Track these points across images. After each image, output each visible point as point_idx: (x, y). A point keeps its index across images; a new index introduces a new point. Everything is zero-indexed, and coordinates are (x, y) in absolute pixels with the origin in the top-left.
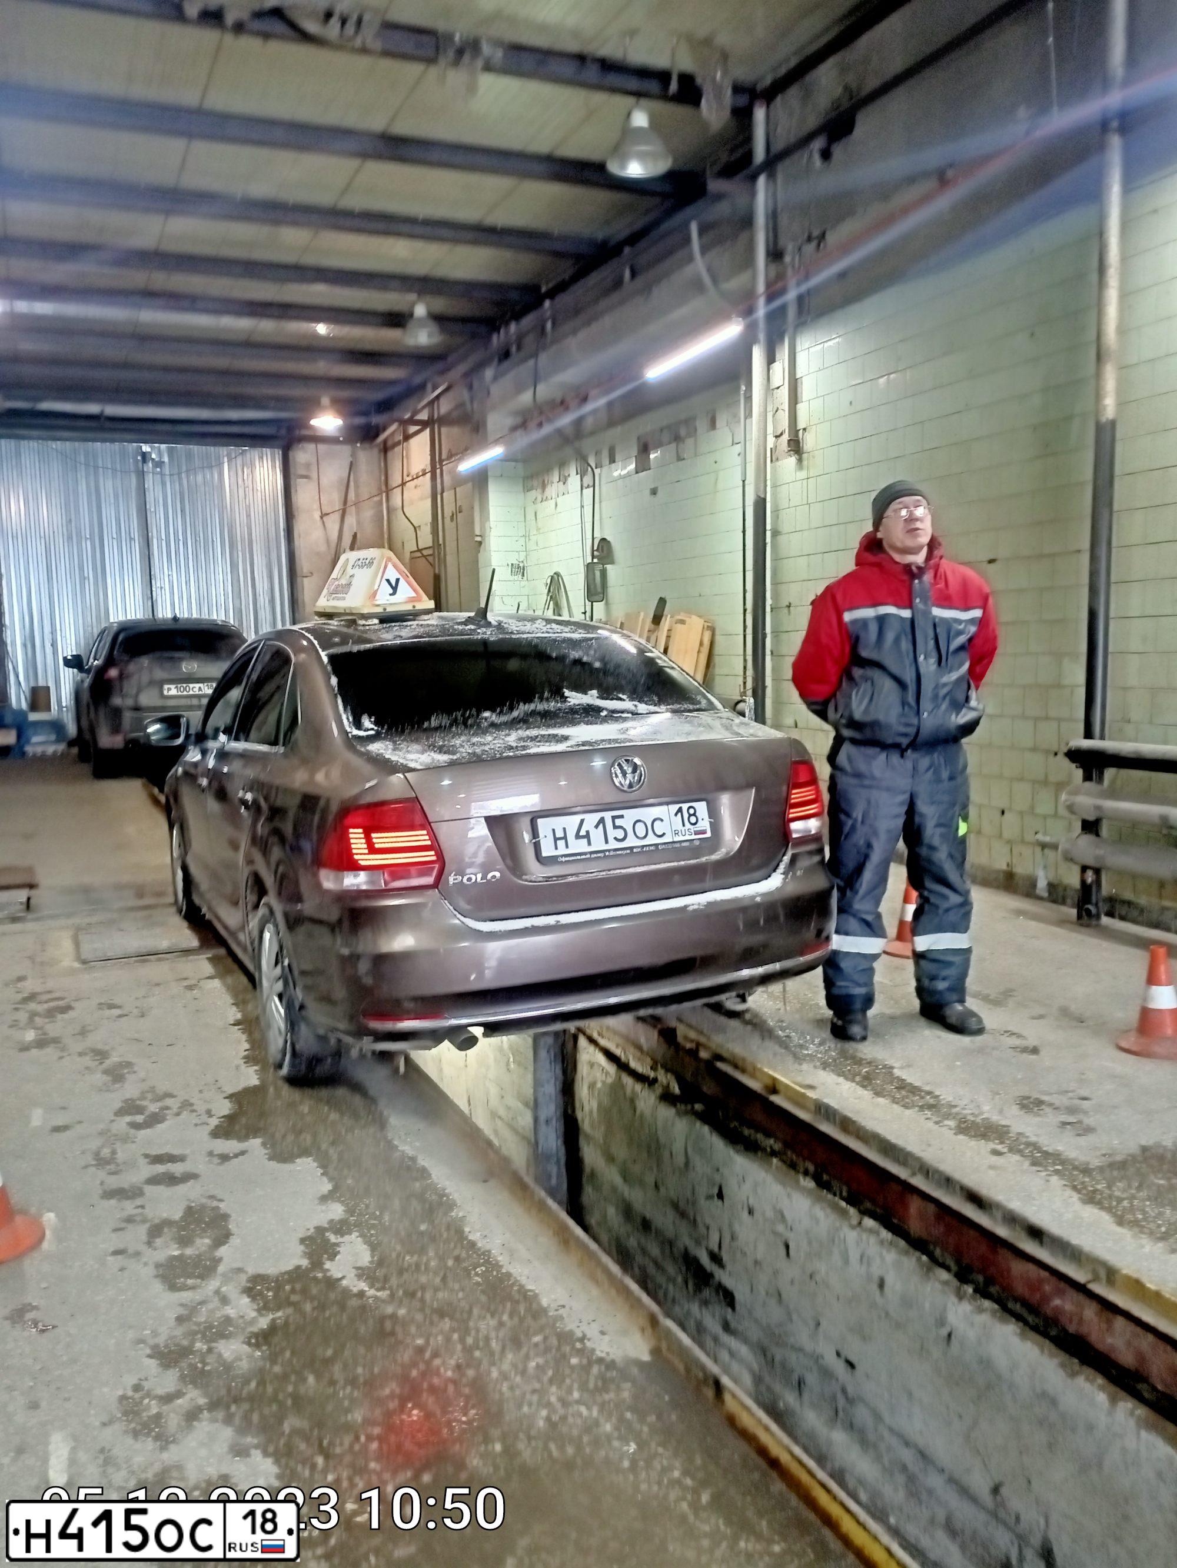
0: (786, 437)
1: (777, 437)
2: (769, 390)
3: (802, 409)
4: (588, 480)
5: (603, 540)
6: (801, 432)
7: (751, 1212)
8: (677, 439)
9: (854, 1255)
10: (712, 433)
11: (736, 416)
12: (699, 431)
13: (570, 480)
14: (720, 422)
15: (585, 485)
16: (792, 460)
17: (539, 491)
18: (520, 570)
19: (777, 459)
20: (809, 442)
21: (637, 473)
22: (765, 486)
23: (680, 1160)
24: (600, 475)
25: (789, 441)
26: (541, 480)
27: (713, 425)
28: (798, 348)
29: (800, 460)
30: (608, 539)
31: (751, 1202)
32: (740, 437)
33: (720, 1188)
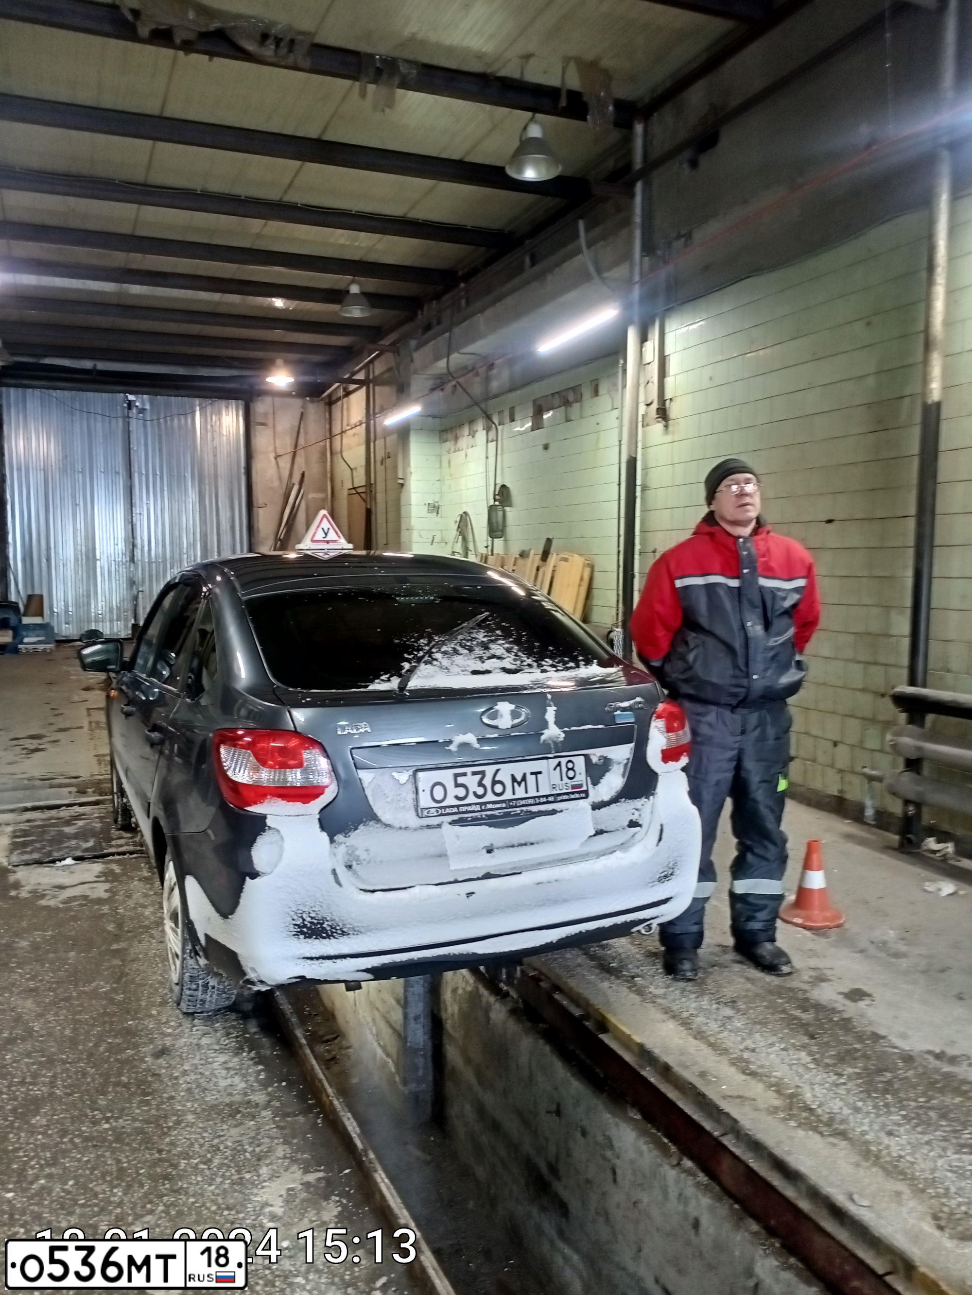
0: (655, 406)
1: (648, 405)
2: (641, 364)
3: (669, 381)
4: (492, 434)
5: (503, 486)
6: (668, 402)
7: (584, 1133)
8: (567, 403)
9: (673, 1193)
10: (596, 399)
11: (615, 385)
12: (584, 398)
13: (478, 434)
14: (602, 390)
15: (490, 439)
16: (659, 426)
17: (453, 442)
18: (435, 508)
19: (647, 425)
20: (675, 410)
21: (533, 430)
22: (637, 447)
23: (525, 1073)
24: (502, 430)
25: (658, 409)
26: (454, 435)
27: (596, 393)
28: (667, 330)
29: (666, 426)
30: (508, 485)
31: (584, 1123)
32: (617, 404)
33: (558, 1105)
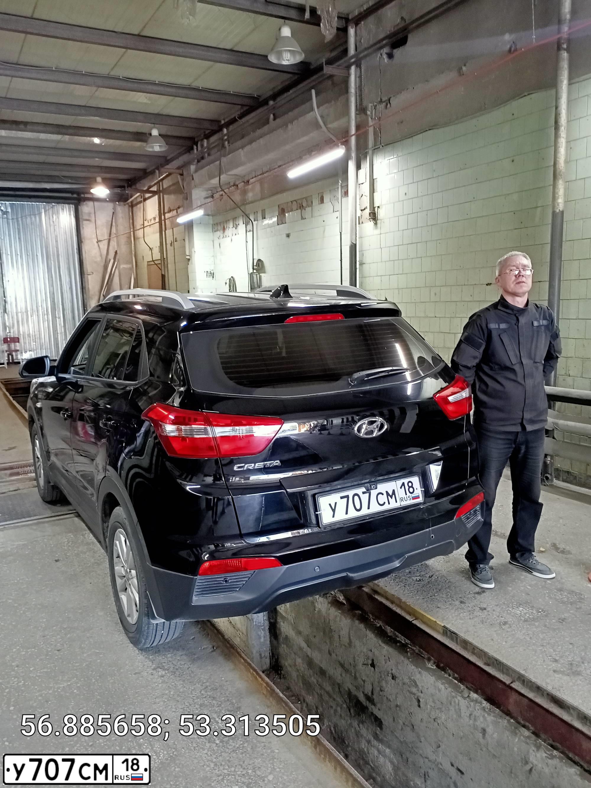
0: (368, 211)
1: (362, 210)
3: (377, 195)
4: (250, 227)
5: (259, 260)
6: (376, 209)
7: (394, 678)
8: (302, 207)
10: (322, 204)
11: (335, 196)
12: (314, 204)
13: (239, 227)
14: (326, 199)
15: (248, 230)
16: (372, 223)
17: (222, 232)
18: (212, 275)
19: (363, 223)
20: (381, 214)
21: (278, 225)
22: (356, 237)
23: (346, 640)
24: (257, 224)
25: (370, 213)
26: (222, 227)
27: (322, 201)
28: (375, 162)
29: (376, 224)
30: (262, 260)
31: (394, 671)
32: (338, 208)
33: (373, 660)
